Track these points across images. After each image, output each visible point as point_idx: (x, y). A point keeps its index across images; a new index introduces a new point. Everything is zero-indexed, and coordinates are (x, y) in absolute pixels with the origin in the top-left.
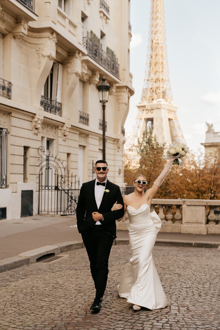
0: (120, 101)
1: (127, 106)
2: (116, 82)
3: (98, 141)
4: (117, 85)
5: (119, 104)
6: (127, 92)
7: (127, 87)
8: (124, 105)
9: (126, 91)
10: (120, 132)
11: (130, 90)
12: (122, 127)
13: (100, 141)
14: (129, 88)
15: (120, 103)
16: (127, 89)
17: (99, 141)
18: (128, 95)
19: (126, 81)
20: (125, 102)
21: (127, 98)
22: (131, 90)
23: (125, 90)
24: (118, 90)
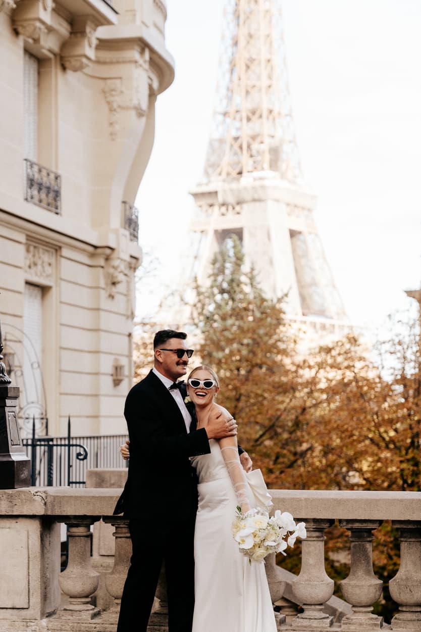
0: (117, 100)
1: (144, 120)
2: (101, 20)
3: (21, 249)
4: (103, 32)
5: (112, 110)
6: (147, 66)
7: (143, 45)
8: (133, 113)
9: (141, 61)
10: (116, 220)
11: (154, 57)
12: (127, 204)
13: (32, 249)
14: (152, 51)
15: (115, 105)
16: (142, 52)
17: (28, 251)
18: (150, 78)
19: (138, 22)
20: (135, 102)
21: (145, 92)
22: (160, 57)
23: (134, 54)
24: (106, 55)
